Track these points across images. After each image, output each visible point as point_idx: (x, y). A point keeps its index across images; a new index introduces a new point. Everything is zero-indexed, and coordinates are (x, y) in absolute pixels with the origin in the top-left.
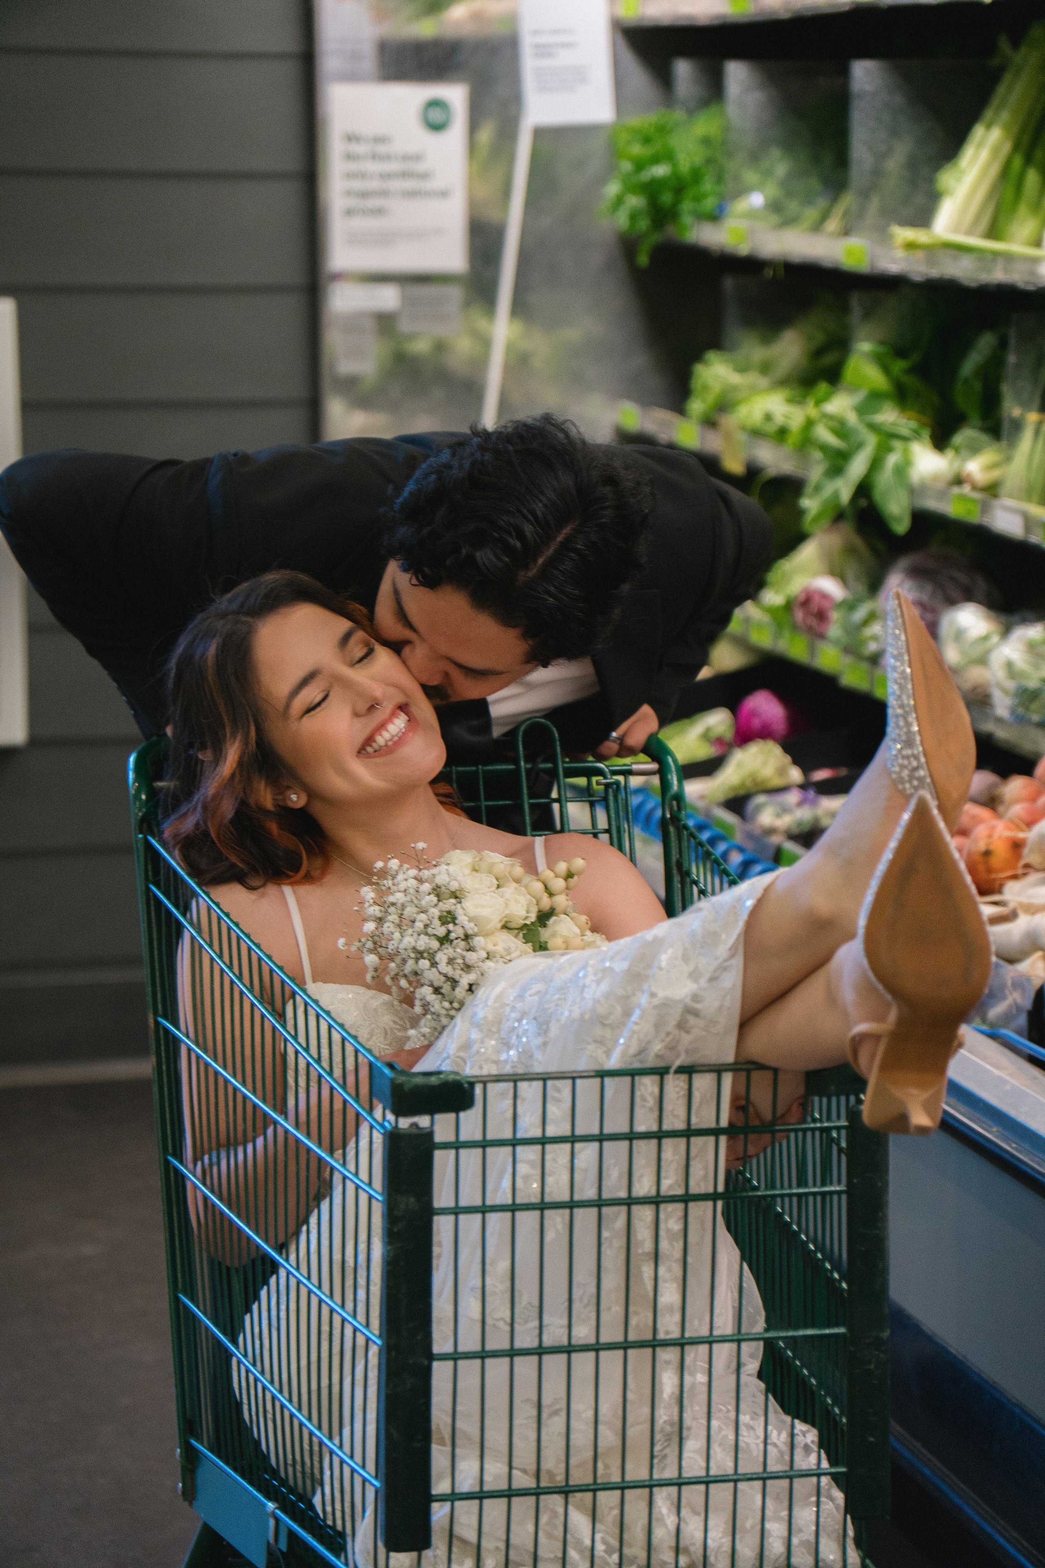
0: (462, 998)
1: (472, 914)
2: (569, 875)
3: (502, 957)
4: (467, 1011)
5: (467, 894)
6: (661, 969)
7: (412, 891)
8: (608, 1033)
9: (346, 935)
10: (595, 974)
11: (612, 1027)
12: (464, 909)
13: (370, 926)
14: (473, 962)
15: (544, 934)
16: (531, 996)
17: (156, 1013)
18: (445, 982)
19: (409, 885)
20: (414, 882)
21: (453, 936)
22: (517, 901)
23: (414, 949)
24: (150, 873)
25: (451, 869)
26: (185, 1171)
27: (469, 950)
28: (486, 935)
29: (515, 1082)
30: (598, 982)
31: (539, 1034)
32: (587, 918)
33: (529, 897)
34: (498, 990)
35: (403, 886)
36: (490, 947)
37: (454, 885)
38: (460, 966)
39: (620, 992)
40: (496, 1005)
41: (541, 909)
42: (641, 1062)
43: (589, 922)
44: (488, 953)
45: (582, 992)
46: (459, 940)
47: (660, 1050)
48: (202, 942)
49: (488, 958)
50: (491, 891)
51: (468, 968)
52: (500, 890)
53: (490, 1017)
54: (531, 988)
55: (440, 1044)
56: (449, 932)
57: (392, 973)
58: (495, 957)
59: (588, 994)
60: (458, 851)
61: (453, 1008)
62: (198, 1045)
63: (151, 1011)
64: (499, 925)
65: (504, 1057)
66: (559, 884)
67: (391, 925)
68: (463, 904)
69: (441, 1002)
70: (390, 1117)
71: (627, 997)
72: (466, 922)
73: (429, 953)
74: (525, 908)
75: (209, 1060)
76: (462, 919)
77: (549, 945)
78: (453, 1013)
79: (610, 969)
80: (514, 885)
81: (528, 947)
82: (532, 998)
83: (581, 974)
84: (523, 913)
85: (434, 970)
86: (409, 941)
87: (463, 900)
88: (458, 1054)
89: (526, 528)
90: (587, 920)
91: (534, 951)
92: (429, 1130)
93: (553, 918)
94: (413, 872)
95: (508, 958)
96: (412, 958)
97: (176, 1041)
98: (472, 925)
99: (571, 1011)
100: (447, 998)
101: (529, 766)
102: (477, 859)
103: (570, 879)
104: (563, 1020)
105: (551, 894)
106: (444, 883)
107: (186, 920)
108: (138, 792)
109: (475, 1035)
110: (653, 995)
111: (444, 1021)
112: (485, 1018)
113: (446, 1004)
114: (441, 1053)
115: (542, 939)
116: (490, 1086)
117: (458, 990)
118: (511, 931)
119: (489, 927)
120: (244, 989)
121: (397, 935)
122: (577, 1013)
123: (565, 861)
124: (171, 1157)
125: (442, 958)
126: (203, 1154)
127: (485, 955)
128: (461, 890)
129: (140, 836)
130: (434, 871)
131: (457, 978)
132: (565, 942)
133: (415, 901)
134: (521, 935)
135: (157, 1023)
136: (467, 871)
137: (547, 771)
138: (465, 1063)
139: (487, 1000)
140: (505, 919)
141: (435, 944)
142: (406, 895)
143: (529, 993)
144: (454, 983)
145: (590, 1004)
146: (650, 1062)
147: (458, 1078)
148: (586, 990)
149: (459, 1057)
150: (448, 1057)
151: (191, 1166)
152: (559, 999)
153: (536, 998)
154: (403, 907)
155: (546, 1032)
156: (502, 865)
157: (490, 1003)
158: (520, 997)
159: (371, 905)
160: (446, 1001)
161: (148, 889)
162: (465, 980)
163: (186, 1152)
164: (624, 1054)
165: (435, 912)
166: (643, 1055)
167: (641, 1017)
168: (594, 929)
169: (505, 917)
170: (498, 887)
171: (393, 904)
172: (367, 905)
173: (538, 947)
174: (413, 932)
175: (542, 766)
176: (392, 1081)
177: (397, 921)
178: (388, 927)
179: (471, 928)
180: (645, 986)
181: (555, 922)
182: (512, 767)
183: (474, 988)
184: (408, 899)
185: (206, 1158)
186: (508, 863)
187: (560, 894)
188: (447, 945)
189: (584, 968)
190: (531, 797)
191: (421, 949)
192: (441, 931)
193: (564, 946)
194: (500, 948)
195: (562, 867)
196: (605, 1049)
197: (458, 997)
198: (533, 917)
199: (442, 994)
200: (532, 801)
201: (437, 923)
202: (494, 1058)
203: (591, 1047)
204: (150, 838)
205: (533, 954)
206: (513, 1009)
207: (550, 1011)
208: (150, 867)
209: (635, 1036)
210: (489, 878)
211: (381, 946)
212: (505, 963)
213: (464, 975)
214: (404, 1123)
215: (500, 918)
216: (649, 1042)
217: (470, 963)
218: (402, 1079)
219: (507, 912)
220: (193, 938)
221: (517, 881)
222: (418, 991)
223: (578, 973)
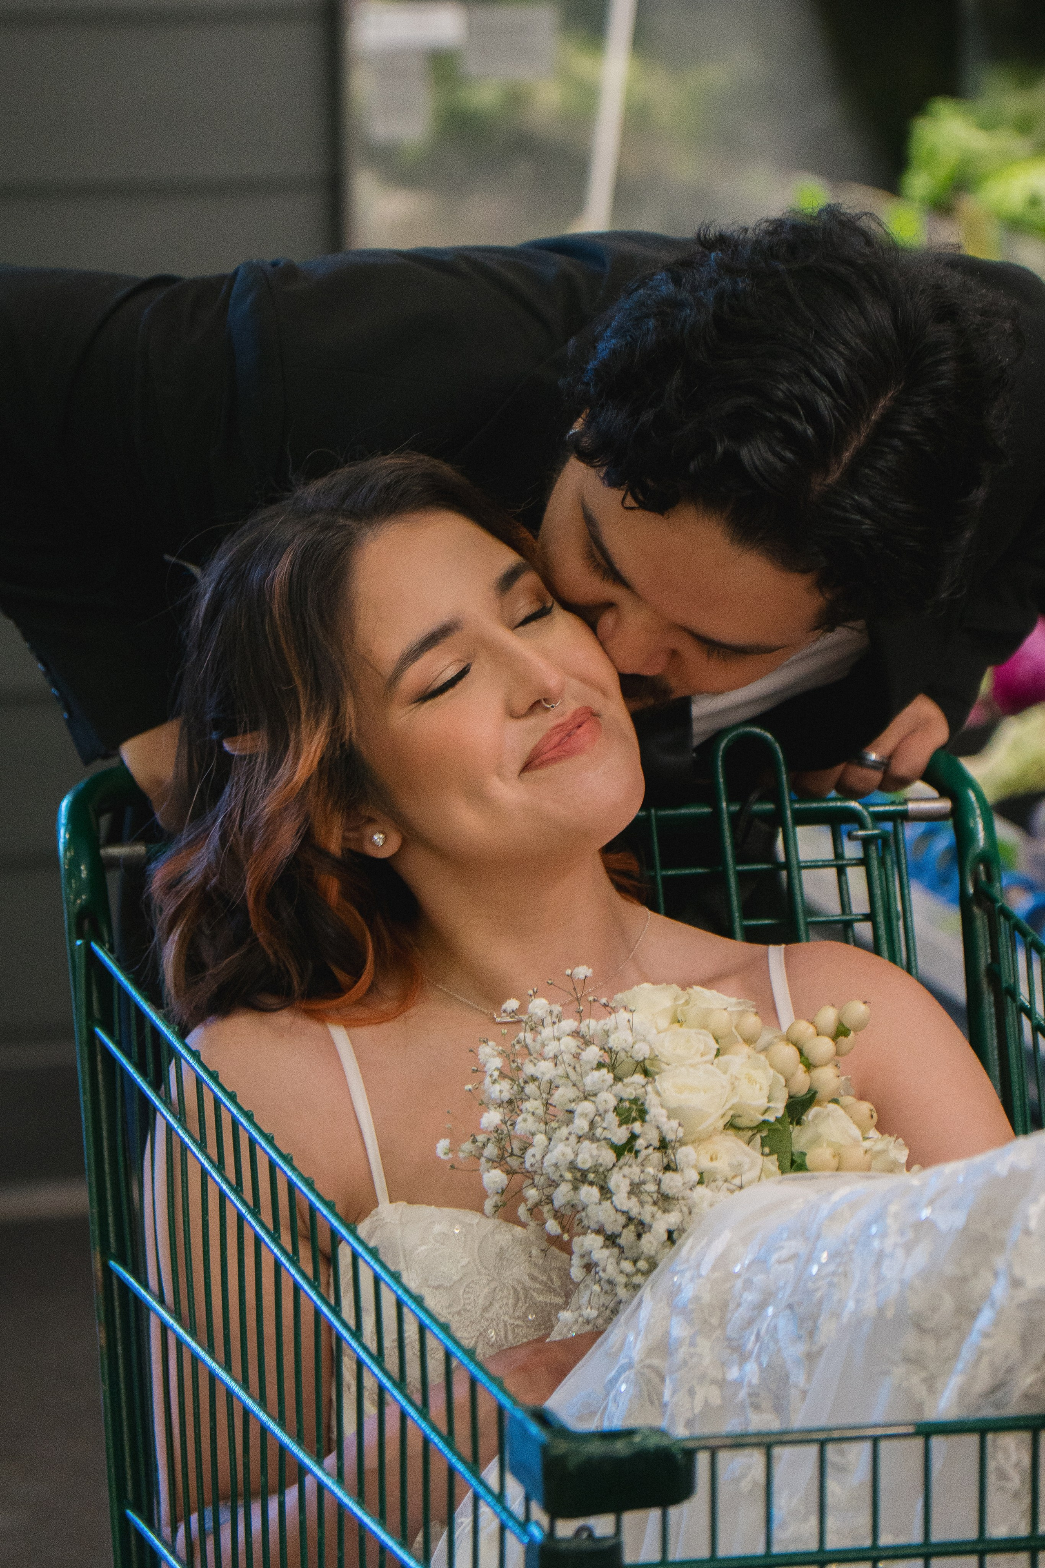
0: (653, 1253)
1: (673, 1104)
2: (841, 1032)
3: (726, 1181)
4: (662, 1279)
5: (664, 1066)
6: (1027, 1232)
7: (567, 1058)
8: (929, 1345)
9: (449, 1134)
10: (902, 1232)
11: (938, 1335)
12: (658, 1094)
13: (492, 1118)
14: (674, 1191)
15: (800, 1138)
16: (779, 1262)
17: (105, 1254)
18: (625, 1227)
19: (563, 1048)
20: (570, 1043)
21: (640, 1143)
22: (751, 1081)
23: (572, 1166)
24: (95, 1006)
25: (637, 1018)
26: (157, 1542)
27: (667, 1168)
28: (697, 1141)
29: (768, 1448)
30: (908, 1248)
31: (799, 1338)
32: (872, 1107)
33: (771, 1071)
34: (718, 1246)
35: (551, 1049)
36: (705, 1164)
37: (642, 1051)
38: (652, 1197)
39: (950, 1270)
40: (717, 1275)
41: (792, 1093)
42: (997, 1405)
43: (875, 1115)
44: (701, 1174)
45: (878, 1263)
46: (651, 1149)
47: (1031, 1386)
48: (187, 1140)
49: (701, 1182)
50: (706, 1062)
51: (665, 1200)
52: (721, 1058)
53: (706, 1297)
54: (782, 1247)
55: (614, 1335)
56: (633, 1137)
57: (530, 1203)
58: (714, 1181)
59: (889, 1270)
60: (646, 985)
61: (638, 1271)
62: (179, 1319)
63: (98, 1248)
64: (721, 1124)
65: (733, 1373)
66: (823, 1047)
67: (530, 1119)
68: (657, 1084)
69: (618, 1263)
70: (538, 1513)
71: (964, 1280)
72: (664, 1119)
73: (596, 1172)
74: (766, 1092)
75: (199, 1350)
76: (656, 1112)
77: (808, 1160)
78: (638, 1279)
79: (929, 1224)
80: (746, 1050)
81: (772, 1164)
82: (783, 1267)
83: (874, 1230)
84: (762, 1102)
85: (607, 1204)
86: (561, 1152)
87: (657, 1077)
88: (648, 1362)
89: (821, 403)
90: (871, 1110)
91: (783, 1170)
92: (612, 1542)
93: (813, 1111)
94: (569, 1024)
95: (737, 1181)
96: (567, 1181)
97: (141, 1310)
98: (674, 1123)
99: (858, 1301)
100: (628, 1253)
101: (735, 808)
102: (682, 1001)
103: (842, 1038)
104: (845, 1318)
105: (809, 1066)
106: (624, 1045)
107: (159, 1096)
108: (74, 864)
109: (679, 1330)
110: (1016, 1283)
111: (622, 1292)
112: (697, 1299)
113: (627, 1266)
114: (614, 1356)
115: (796, 1148)
116: (723, 1456)
117: (645, 1238)
118: (741, 1133)
119: (703, 1126)
120: (262, 1233)
121: (540, 1139)
122: (870, 1305)
123: (833, 1006)
124: (132, 1511)
125: (619, 1181)
126: (188, 1514)
127: (696, 1177)
128: (654, 1058)
129: (79, 942)
130: (609, 1022)
131: (647, 1219)
132: (837, 1155)
133: (573, 1076)
134: (758, 1139)
135: (108, 1272)
136: (664, 1023)
137: (764, 816)
138: (663, 1380)
139: (699, 1265)
140: (732, 1112)
141: (609, 1156)
142: (556, 1065)
143: (775, 1257)
144: (641, 1228)
145: (895, 1288)
146: (1013, 1408)
147: (665, 1442)
148: (886, 1263)
149: (649, 1367)
150: (630, 1366)
151: (166, 1531)
152: (834, 1274)
153: (791, 1266)
154: (552, 1086)
155: (812, 1334)
156: (726, 1014)
157: (704, 1271)
158: (760, 1262)
159: (494, 1082)
160: (626, 1259)
161: (92, 1035)
162: (662, 1223)
163: (159, 1504)
164: (963, 1393)
165: (608, 1099)
166: (999, 1394)
167: (996, 1323)
168: (882, 1127)
169: (731, 1109)
170: (718, 1053)
171: (534, 1079)
172: (488, 1080)
173: (788, 1163)
174: (570, 1134)
175: (756, 807)
176: (545, 1449)
177: (540, 1111)
178: (525, 1124)
179: (671, 1128)
180: (1000, 1262)
181: (816, 1117)
182: (707, 810)
183: (675, 1235)
184: (560, 1070)
185: (194, 1517)
186: (734, 1009)
187: (825, 1065)
188: (627, 1157)
189: (879, 1217)
190: (738, 861)
191: (586, 1166)
192: (620, 1135)
193: (834, 1162)
194: (722, 1165)
195: (828, 1016)
196: (924, 1374)
197: (646, 1251)
198: (779, 1108)
199: (620, 1247)
200: (740, 868)
201: (612, 1119)
202: (714, 1373)
203: (899, 1371)
204: (95, 947)
205: (779, 1176)
206: (748, 1284)
207: (819, 1294)
208: (95, 996)
209: (985, 1360)
210: (701, 1037)
211: (512, 1154)
212: (732, 1192)
213: (659, 1214)
214: (566, 1529)
215: (721, 1112)
216: (1010, 1370)
217: (671, 1192)
218: (561, 1447)
219: (734, 1100)
220: (169, 1129)
221: (749, 1041)
222: (577, 1240)
223: (868, 1225)
